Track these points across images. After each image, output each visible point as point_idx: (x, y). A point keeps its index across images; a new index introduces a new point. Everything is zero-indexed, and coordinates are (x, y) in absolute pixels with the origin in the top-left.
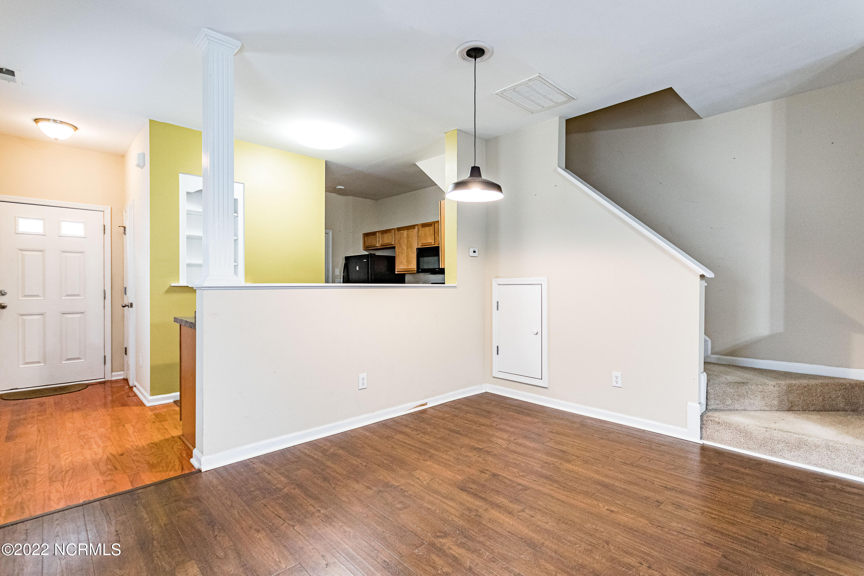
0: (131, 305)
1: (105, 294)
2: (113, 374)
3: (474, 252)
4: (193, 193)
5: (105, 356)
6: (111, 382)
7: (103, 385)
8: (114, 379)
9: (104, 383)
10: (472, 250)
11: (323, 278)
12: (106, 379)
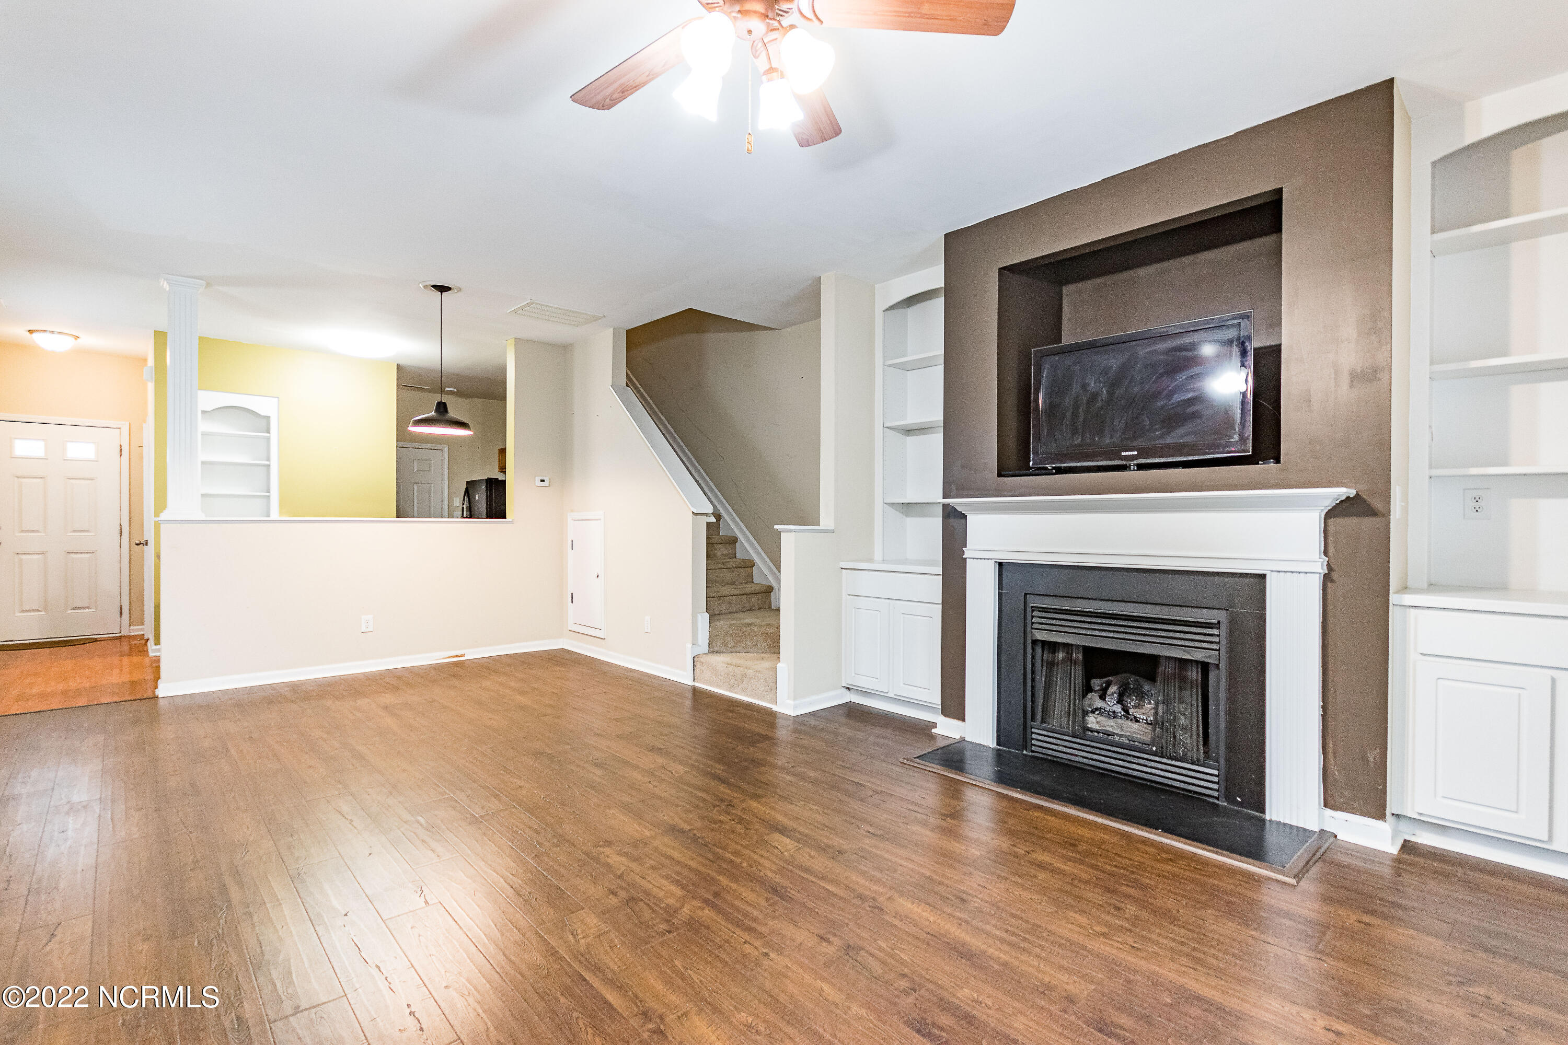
0: (147, 544)
1: (121, 529)
2: (132, 628)
3: (542, 481)
4: (209, 411)
5: (121, 606)
6: (129, 637)
7: (118, 641)
8: (132, 634)
9: (119, 638)
10: (538, 479)
11: (395, 514)
12: (123, 634)
